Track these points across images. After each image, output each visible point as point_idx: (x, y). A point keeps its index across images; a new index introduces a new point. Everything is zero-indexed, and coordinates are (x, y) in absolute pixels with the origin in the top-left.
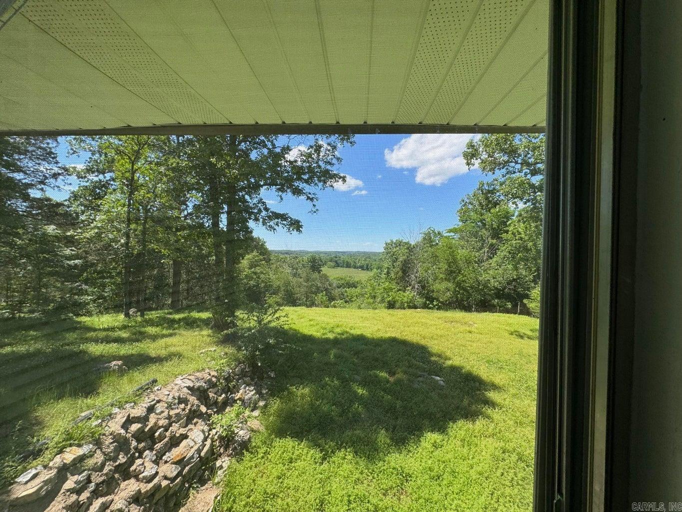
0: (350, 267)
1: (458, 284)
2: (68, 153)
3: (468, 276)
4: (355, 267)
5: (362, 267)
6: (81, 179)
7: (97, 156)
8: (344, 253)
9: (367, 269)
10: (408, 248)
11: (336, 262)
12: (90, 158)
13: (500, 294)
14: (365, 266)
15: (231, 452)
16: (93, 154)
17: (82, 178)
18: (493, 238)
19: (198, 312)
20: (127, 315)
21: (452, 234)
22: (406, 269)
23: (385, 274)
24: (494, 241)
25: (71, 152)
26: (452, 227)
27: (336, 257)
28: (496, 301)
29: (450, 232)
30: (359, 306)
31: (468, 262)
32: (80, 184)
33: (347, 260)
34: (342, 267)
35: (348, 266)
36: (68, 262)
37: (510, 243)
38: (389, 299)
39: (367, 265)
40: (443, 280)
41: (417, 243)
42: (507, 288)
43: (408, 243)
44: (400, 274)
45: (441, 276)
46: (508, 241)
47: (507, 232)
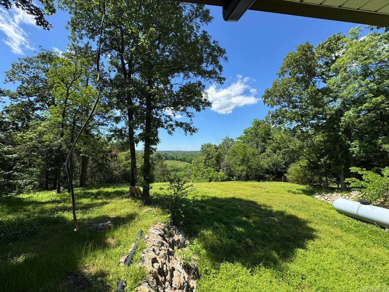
0: (174, 160)
1: (249, 167)
2: (6, 81)
3: (253, 162)
4: (177, 160)
5: (181, 160)
6: (12, 99)
7: (25, 85)
8: (170, 152)
9: (184, 161)
10: (215, 148)
11: (166, 157)
12: (21, 85)
13: (268, 171)
14: (183, 159)
15: (193, 276)
16: (23, 83)
17: (14, 98)
18: (263, 142)
19: (104, 188)
20: (59, 192)
21: (239, 140)
22: (219, 159)
23: (203, 163)
24: (263, 144)
25: (8, 80)
26: (239, 137)
27: (166, 154)
28: (267, 175)
29: (238, 139)
30: (193, 181)
31: (254, 155)
32: (12, 103)
33: (172, 155)
34: (169, 160)
35: (173, 159)
36: (7, 156)
37: (272, 145)
38: (210, 176)
39: (184, 159)
40: (240, 165)
41: (220, 145)
42: (272, 168)
43: (215, 145)
44: (215, 162)
45: (239, 163)
46: (270, 144)
47: (270, 139)
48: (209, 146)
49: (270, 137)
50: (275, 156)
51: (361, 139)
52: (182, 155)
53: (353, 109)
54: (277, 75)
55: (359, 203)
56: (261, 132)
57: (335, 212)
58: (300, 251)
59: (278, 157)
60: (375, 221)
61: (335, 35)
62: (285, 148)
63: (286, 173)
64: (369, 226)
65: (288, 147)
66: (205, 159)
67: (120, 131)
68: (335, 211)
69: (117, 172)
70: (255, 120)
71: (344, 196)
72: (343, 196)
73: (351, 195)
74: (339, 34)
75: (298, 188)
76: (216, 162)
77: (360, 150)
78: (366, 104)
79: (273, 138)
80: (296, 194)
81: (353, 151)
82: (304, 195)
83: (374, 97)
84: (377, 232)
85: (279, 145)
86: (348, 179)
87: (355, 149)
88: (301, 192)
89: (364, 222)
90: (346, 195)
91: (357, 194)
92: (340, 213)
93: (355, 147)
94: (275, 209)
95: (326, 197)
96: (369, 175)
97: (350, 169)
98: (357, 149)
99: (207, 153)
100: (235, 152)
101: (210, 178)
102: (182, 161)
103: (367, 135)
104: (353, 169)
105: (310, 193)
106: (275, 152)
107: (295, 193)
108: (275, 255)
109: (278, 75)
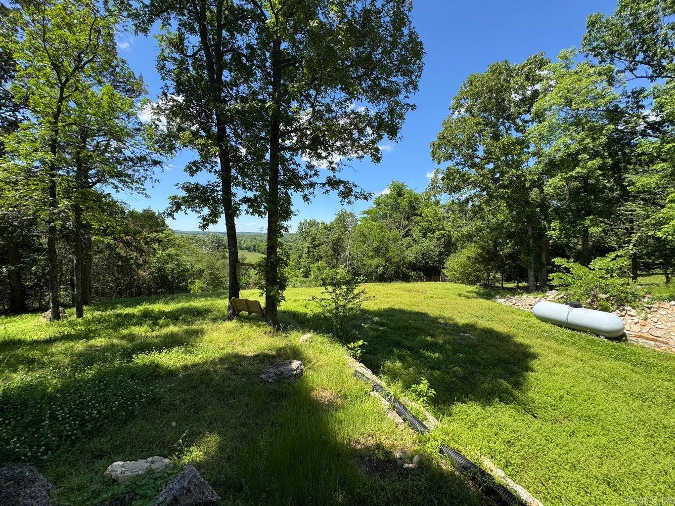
1: (388, 260)
3: (394, 253)
4: (241, 248)
5: (248, 249)
9: (255, 250)
10: (325, 228)
13: (413, 266)
14: (252, 248)
21: (366, 215)
22: (337, 248)
23: (306, 253)
26: (366, 210)
29: (363, 214)
31: (395, 240)
37: (420, 224)
38: (323, 277)
39: (254, 247)
40: (372, 257)
41: (332, 223)
42: (420, 262)
43: (323, 223)
44: (331, 252)
45: (371, 253)
46: (417, 223)
47: (417, 215)
48: (313, 224)
49: (417, 212)
50: (426, 242)
51: (562, 219)
52: (249, 240)
53: (561, 176)
54: (450, 109)
55: (568, 307)
56: (404, 202)
57: (534, 320)
58: (531, 375)
59: (431, 245)
60: (588, 328)
61: (537, 55)
62: (439, 230)
63: (444, 268)
64: (584, 335)
65: (443, 229)
66: (309, 248)
67: (204, 190)
68: (535, 318)
69: (145, 274)
70: (393, 182)
71: (538, 299)
72: (536, 298)
73: (548, 296)
74: (542, 55)
75: (470, 290)
76: (333, 253)
77: (561, 234)
78: (578, 169)
79: (421, 213)
80: (470, 298)
81: (552, 236)
82: (481, 300)
83: (590, 159)
84: (594, 341)
85: (431, 225)
86: (553, 274)
87: (553, 232)
88: (475, 295)
89: (574, 330)
90: (540, 296)
91: (555, 295)
92: (542, 321)
93: (554, 230)
94: (461, 321)
95: (514, 301)
96: (576, 268)
97: (553, 260)
98: (557, 232)
99: (311, 236)
100: (364, 235)
101: (322, 279)
102: (250, 251)
103: (570, 214)
104: (558, 261)
105: (488, 296)
106: (425, 236)
107: (468, 298)
108: (505, 384)
109: (452, 110)
